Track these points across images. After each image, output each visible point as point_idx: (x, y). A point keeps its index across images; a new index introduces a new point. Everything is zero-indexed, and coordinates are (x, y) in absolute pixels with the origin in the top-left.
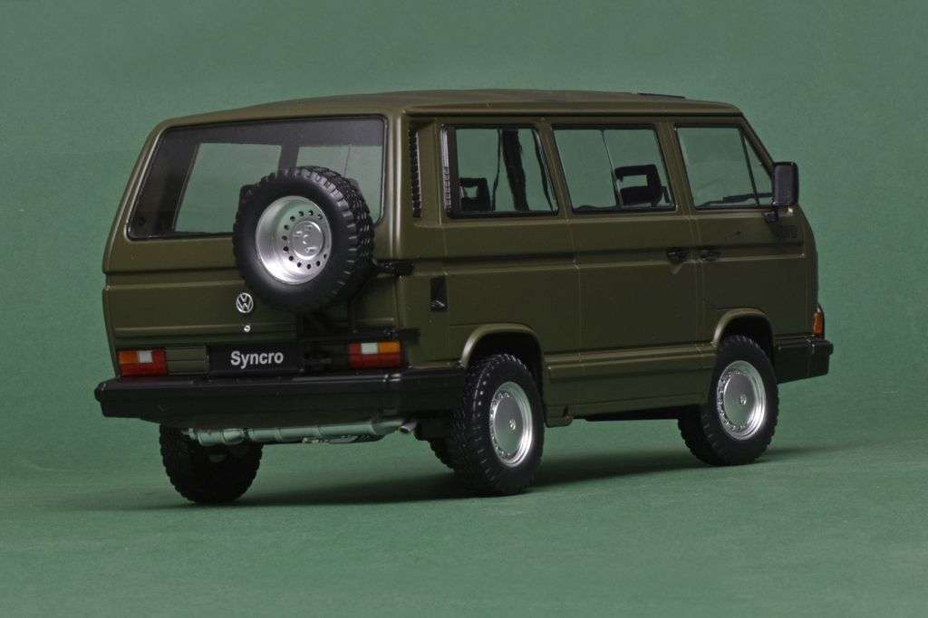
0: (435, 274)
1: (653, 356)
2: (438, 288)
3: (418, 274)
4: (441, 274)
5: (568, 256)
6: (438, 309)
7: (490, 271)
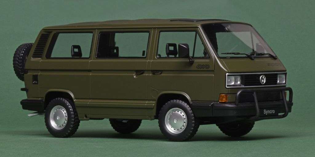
0: (35, 74)
1: (132, 103)
2: (35, 78)
3: (29, 74)
4: (37, 74)
5: (89, 71)
6: (35, 83)
7: (55, 74)
